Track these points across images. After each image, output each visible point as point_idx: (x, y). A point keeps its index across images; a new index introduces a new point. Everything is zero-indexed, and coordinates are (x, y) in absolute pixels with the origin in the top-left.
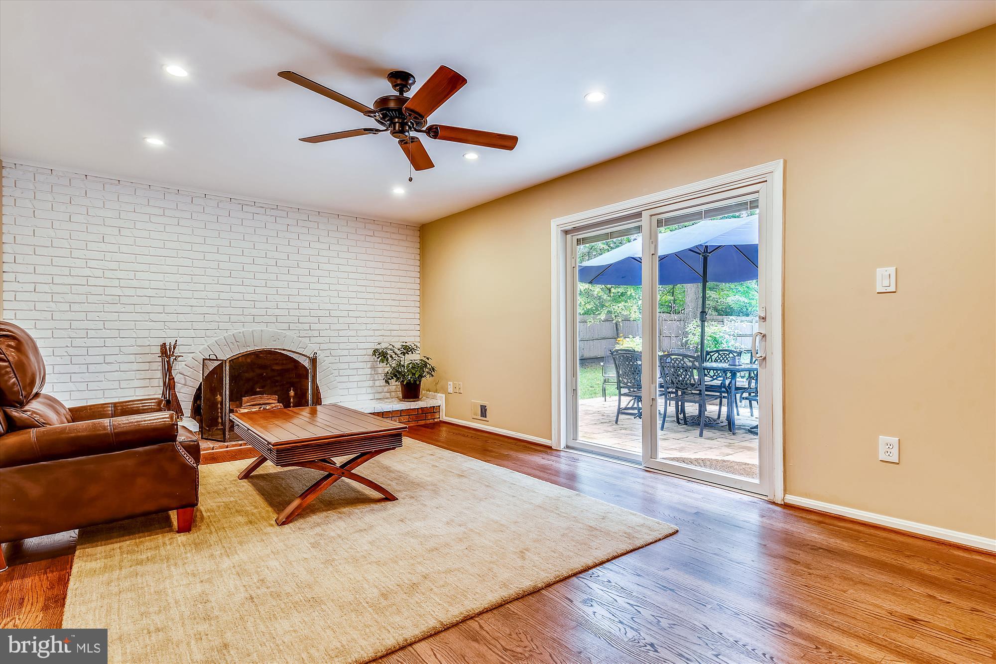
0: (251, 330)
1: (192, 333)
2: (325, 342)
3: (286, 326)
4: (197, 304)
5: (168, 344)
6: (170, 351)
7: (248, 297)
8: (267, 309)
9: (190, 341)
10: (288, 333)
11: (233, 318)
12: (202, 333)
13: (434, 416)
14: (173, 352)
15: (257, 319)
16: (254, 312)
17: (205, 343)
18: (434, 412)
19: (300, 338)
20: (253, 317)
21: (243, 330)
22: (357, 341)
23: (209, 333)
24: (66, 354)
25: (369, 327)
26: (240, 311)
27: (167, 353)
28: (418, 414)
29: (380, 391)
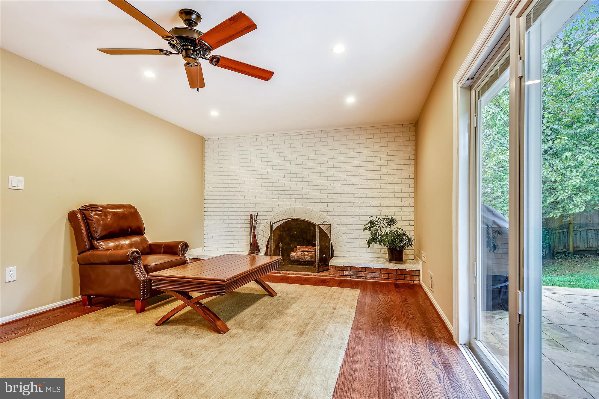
0: (294, 207)
1: (267, 209)
2: (336, 215)
3: (313, 205)
4: (270, 194)
5: (253, 215)
6: (254, 218)
7: (293, 188)
8: (303, 195)
9: (265, 213)
10: (314, 209)
11: (286, 201)
12: (271, 209)
13: (413, 278)
14: (256, 219)
15: (298, 201)
16: (296, 196)
17: (272, 214)
18: (413, 275)
19: (321, 212)
20: (295, 199)
21: (290, 207)
22: (360, 215)
23: (274, 209)
24: (222, 219)
25: (369, 204)
26: (288, 197)
27: (253, 219)
28: (397, 274)
29: (378, 252)
